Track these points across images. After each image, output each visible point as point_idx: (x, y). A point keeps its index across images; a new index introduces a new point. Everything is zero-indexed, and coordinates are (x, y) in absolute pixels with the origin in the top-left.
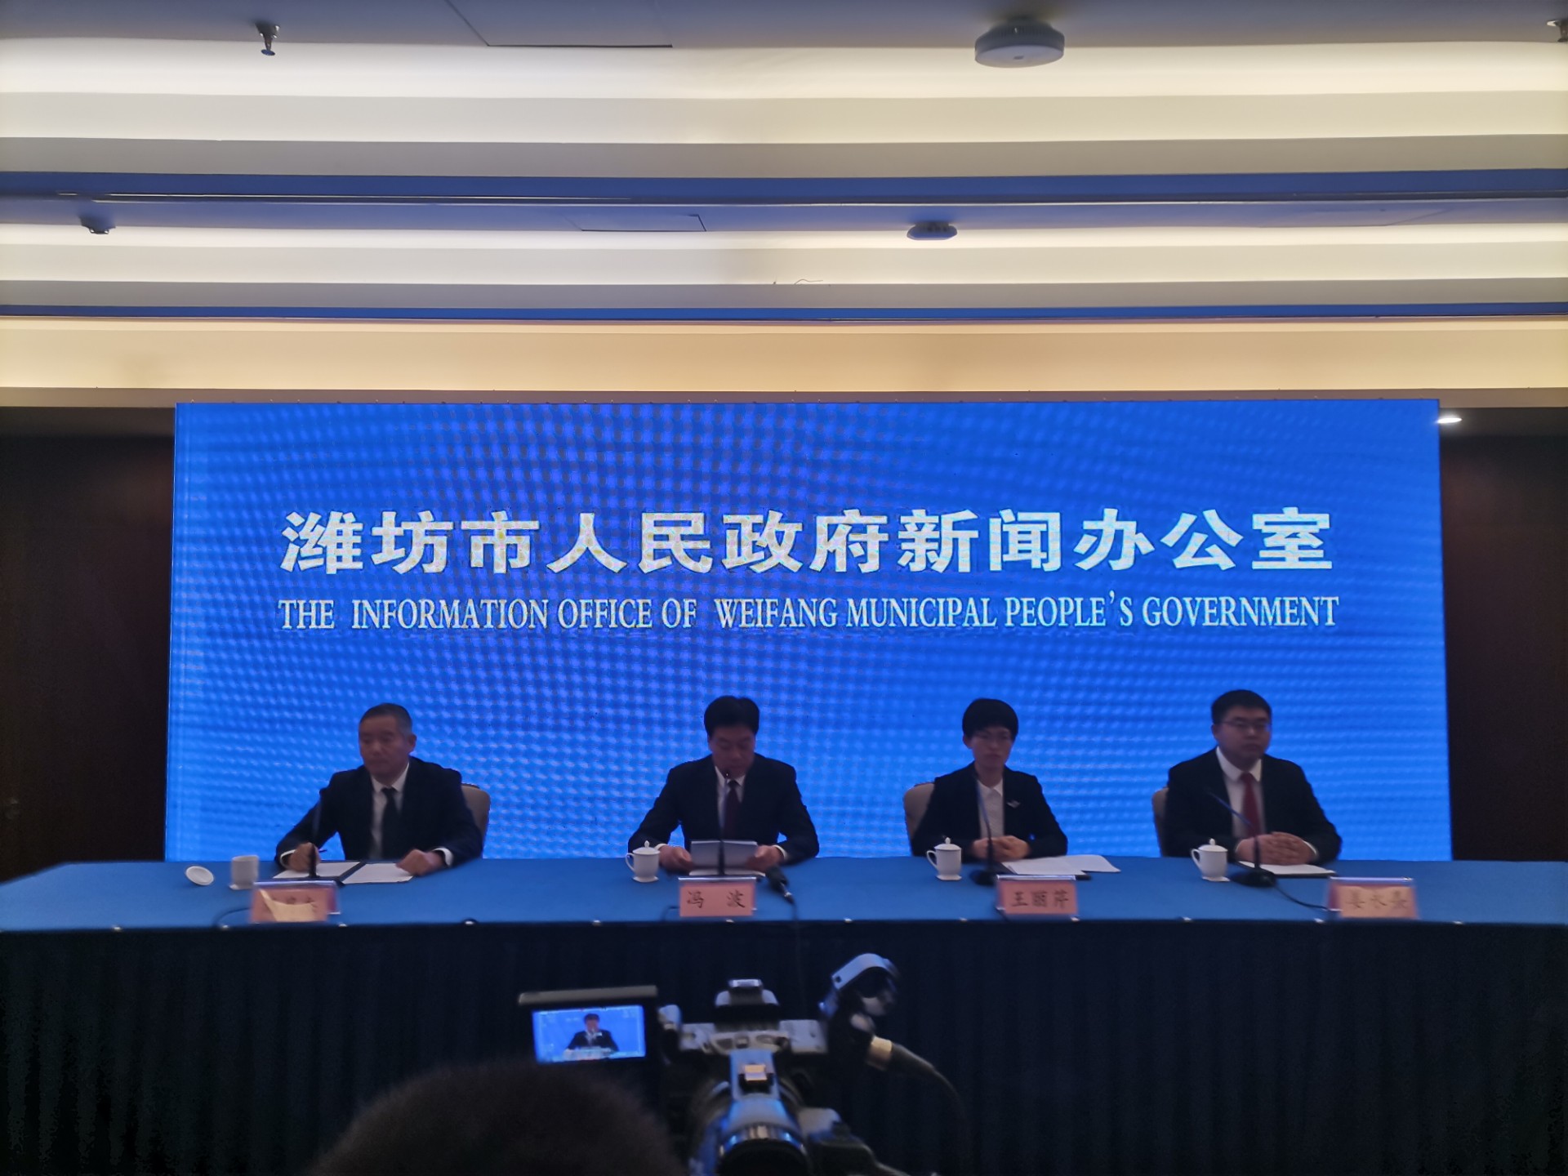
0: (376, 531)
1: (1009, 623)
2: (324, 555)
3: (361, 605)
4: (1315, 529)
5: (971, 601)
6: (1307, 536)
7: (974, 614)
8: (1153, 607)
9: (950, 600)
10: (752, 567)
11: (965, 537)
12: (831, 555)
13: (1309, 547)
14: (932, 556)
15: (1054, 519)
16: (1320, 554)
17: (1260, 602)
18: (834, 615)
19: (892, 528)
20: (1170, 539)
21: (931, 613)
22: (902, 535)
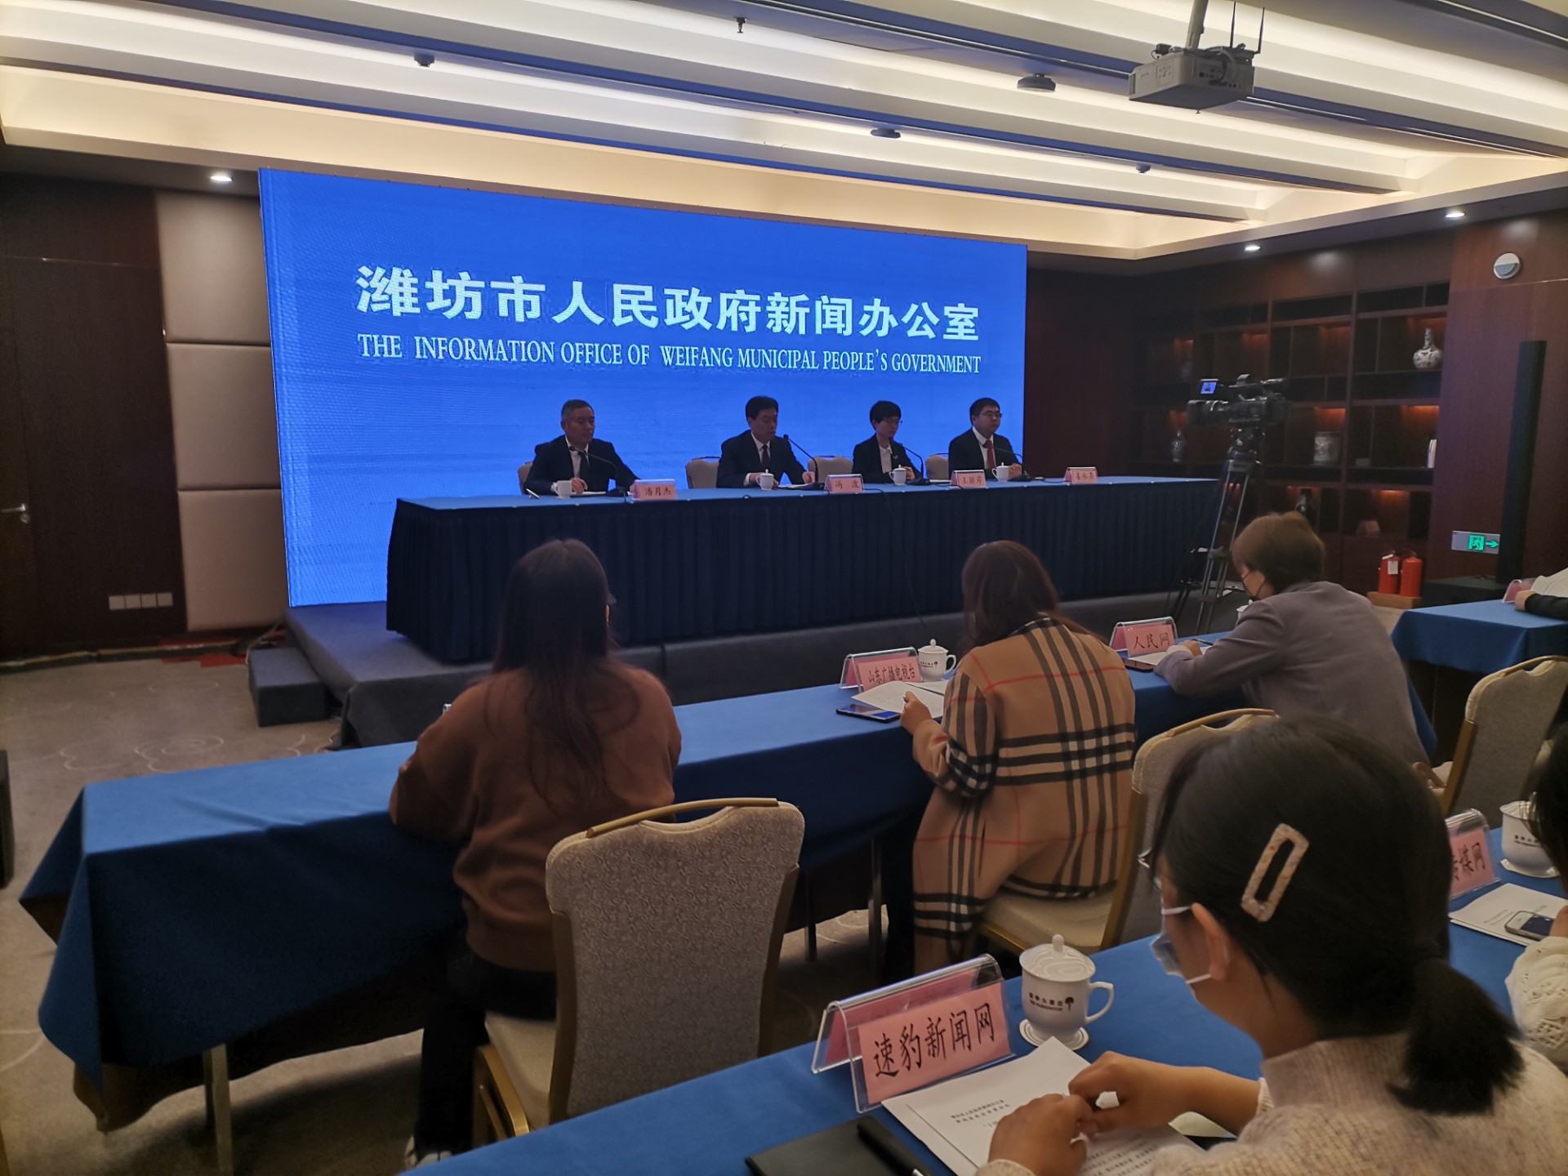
1: (825, 367)
3: (421, 341)
4: (971, 317)
5: (806, 353)
6: (968, 321)
7: (807, 361)
8: (897, 360)
9: (795, 351)
10: (684, 326)
11: (803, 311)
12: (729, 319)
13: (969, 327)
14: (785, 323)
15: (848, 302)
16: (973, 331)
17: (946, 358)
18: (731, 359)
19: (763, 303)
20: (906, 319)
22: (768, 308)
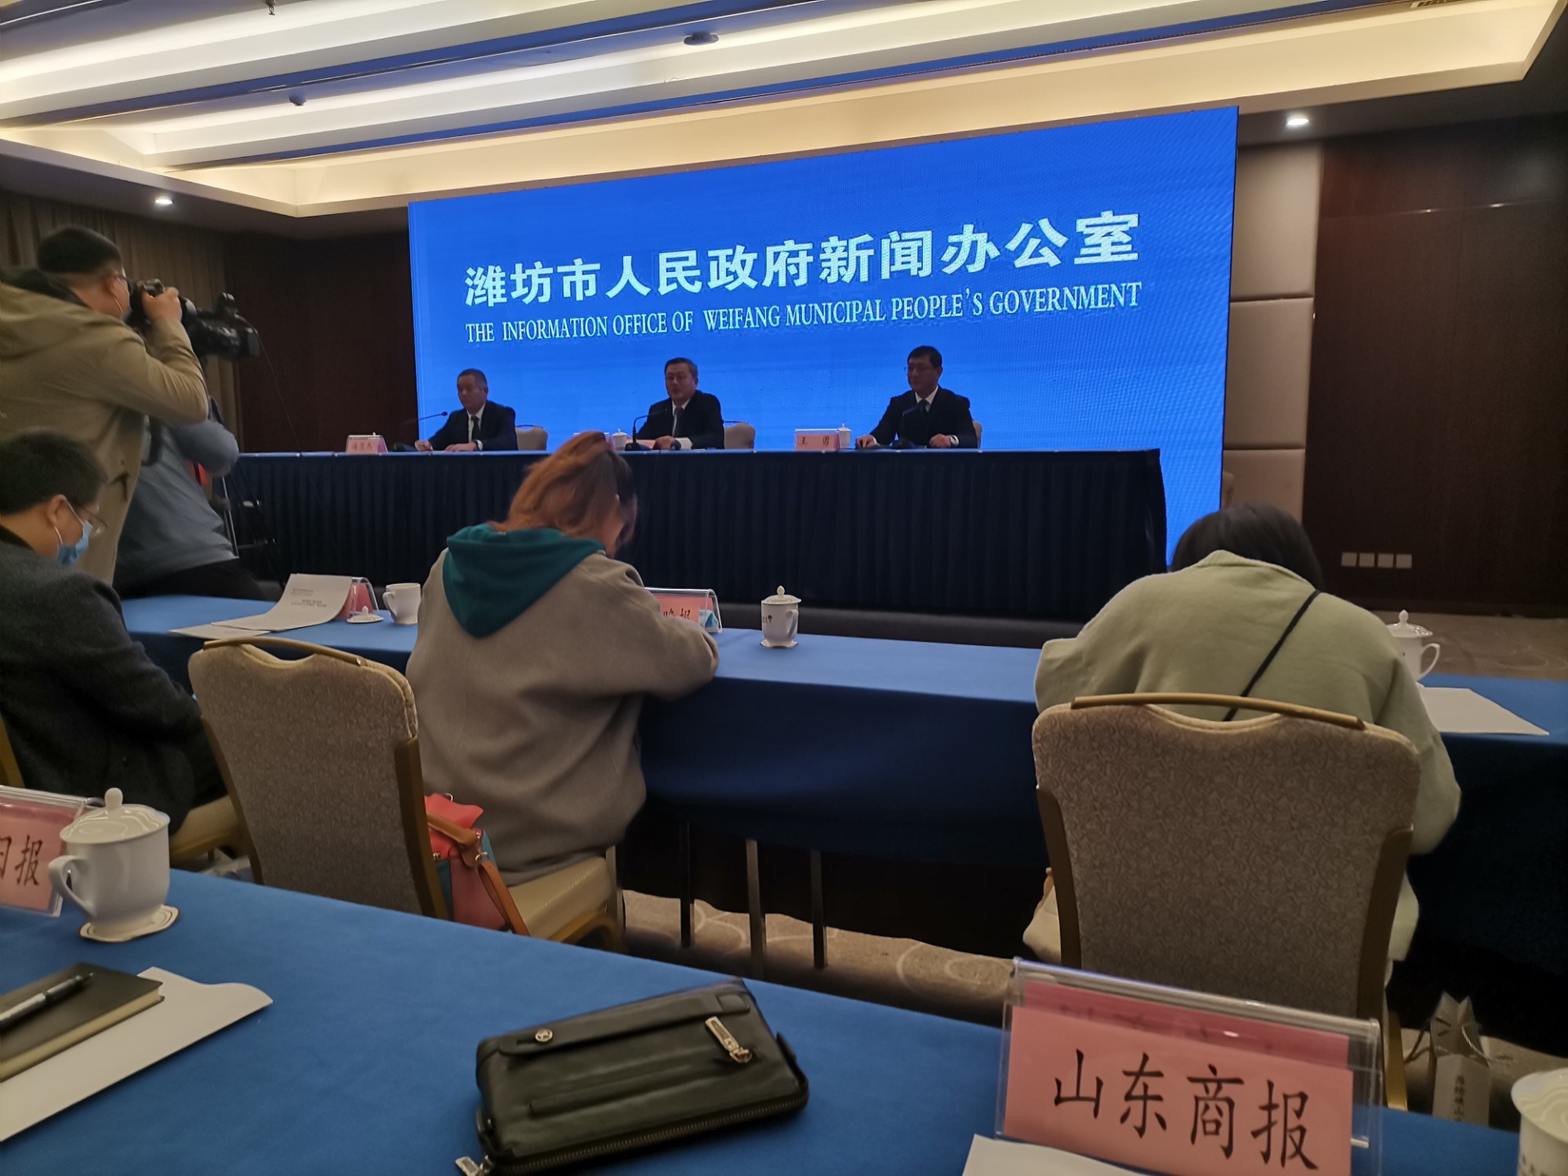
0: (513, 277)
1: (894, 318)
2: (486, 295)
3: (507, 325)
4: (1125, 228)
5: (869, 302)
6: (1119, 234)
7: (871, 312)
8: (998, 299)
9: (854, 303)
10: (727, 287)
11: (865, 254)
12: (776, 275)
13: (1121, 243)
14: (843, 271)
15: (927, 236)
16: (1129, 248)
17: (1079, 290)
18: (778, 318)
19: (816, 252)
20: (1012, 246)
21: (841, 313)
22: (822, 256)
